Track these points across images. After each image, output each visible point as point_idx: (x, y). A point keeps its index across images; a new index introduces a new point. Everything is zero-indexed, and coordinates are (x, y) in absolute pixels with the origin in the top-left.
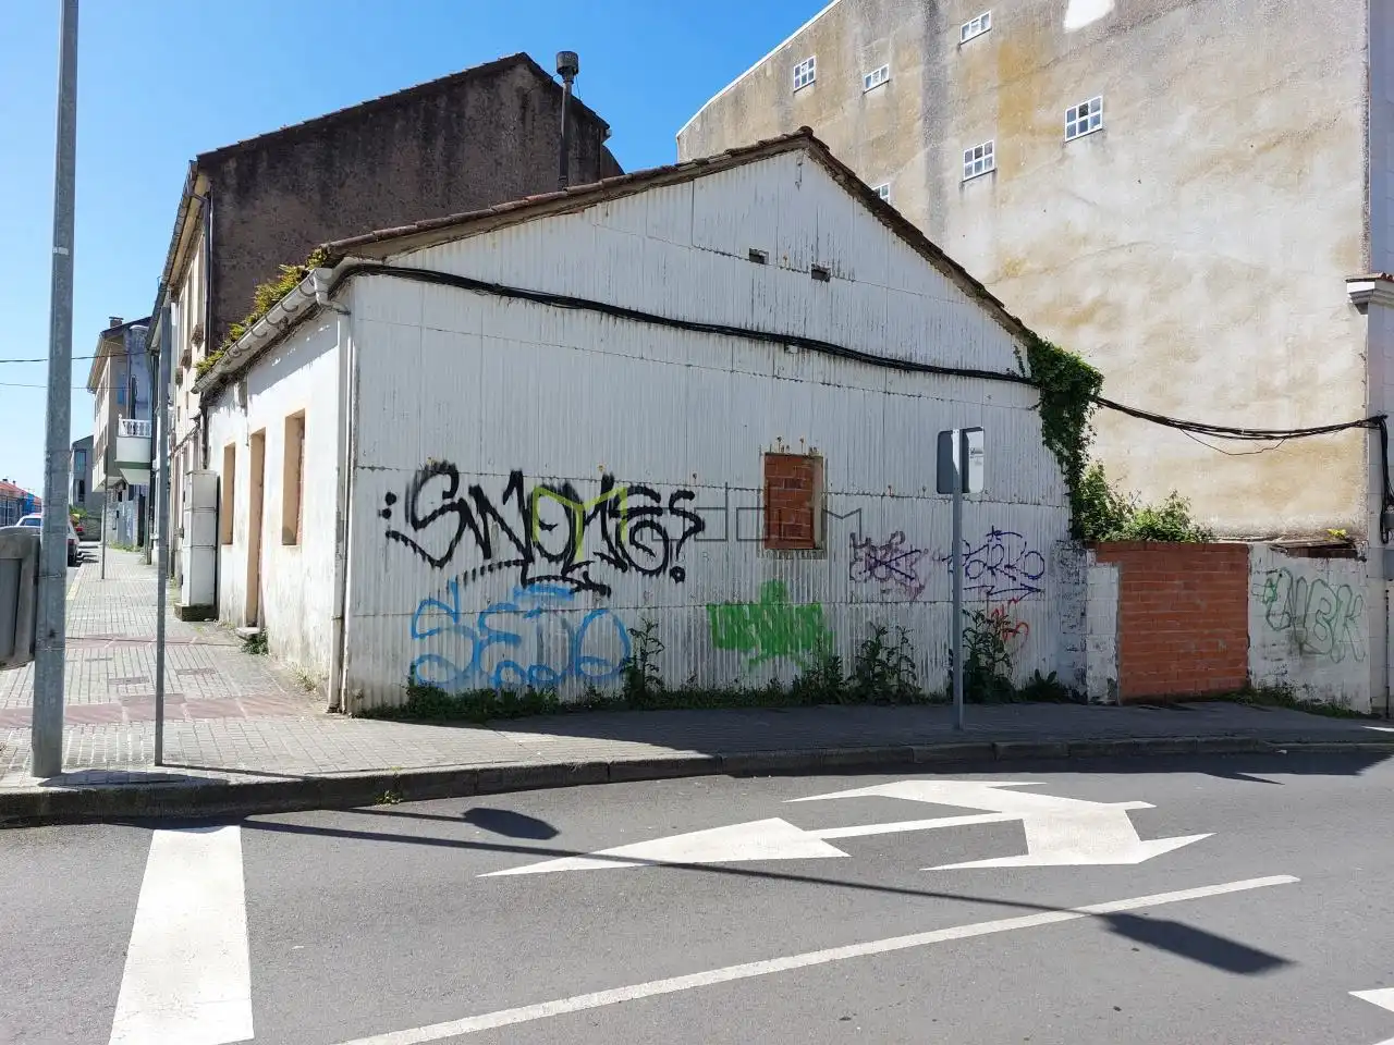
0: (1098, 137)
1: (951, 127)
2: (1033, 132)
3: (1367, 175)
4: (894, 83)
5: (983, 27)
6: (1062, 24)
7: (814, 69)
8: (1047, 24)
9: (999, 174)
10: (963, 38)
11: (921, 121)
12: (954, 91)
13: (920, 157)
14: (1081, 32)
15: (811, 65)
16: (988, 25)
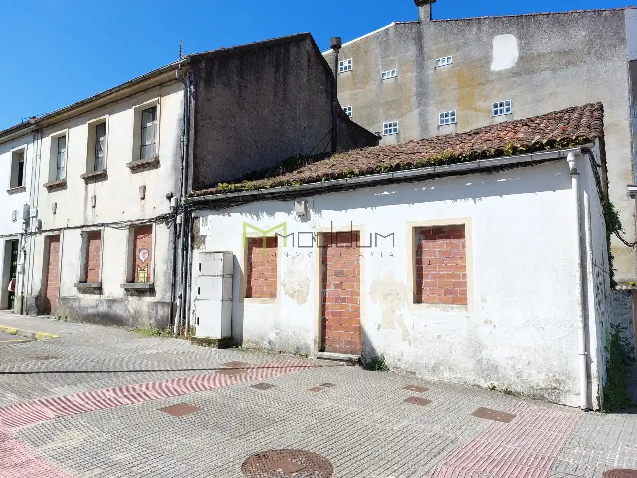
0: (510, 116)
1: (432, 101)
2: (476, 110)
3: (632, 147)
4: (399, 78)
5: (448, 62)
6: (489, 68)
7: (351, 64)
8: (482, 66)
9: (458, 125)
10: (437, 65)
11: (415, 97)
12: (433, 87)
13: (415, 112)
14: (499, 73)
15: (350, 62)
16: (451, 61)
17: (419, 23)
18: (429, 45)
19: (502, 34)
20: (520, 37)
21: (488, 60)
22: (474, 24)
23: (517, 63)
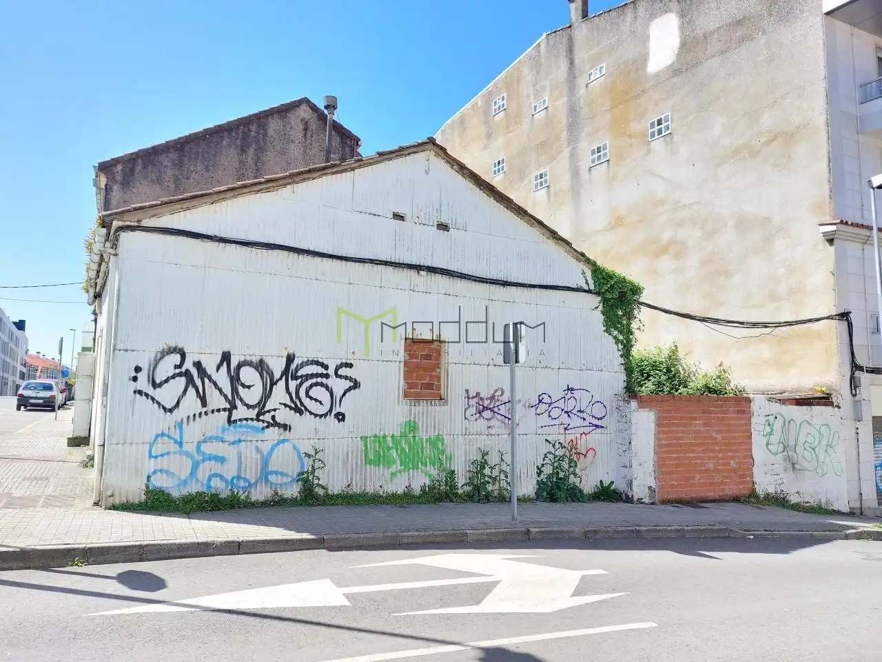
0: (668, 138)
1: (584, 134)
2: (630, 136)
3: (829, 159)
4: (550, 109)
5: (601, 73)
6: (645, 71)
7: (505, 102)
8: (637, 69)
9: (611, 162)
10: (589, 79)
11: (565, 132)
12: (584, 112)
13: (566, 152)
14: (657, 75)
15: (503, 99)
16: (604, 71)
17: (570, 27)
18: (581, 55)
19: (661, 16)
20: (682, 15)
21: (644, 59)
22: (630, 10)
23: (679, 55)
